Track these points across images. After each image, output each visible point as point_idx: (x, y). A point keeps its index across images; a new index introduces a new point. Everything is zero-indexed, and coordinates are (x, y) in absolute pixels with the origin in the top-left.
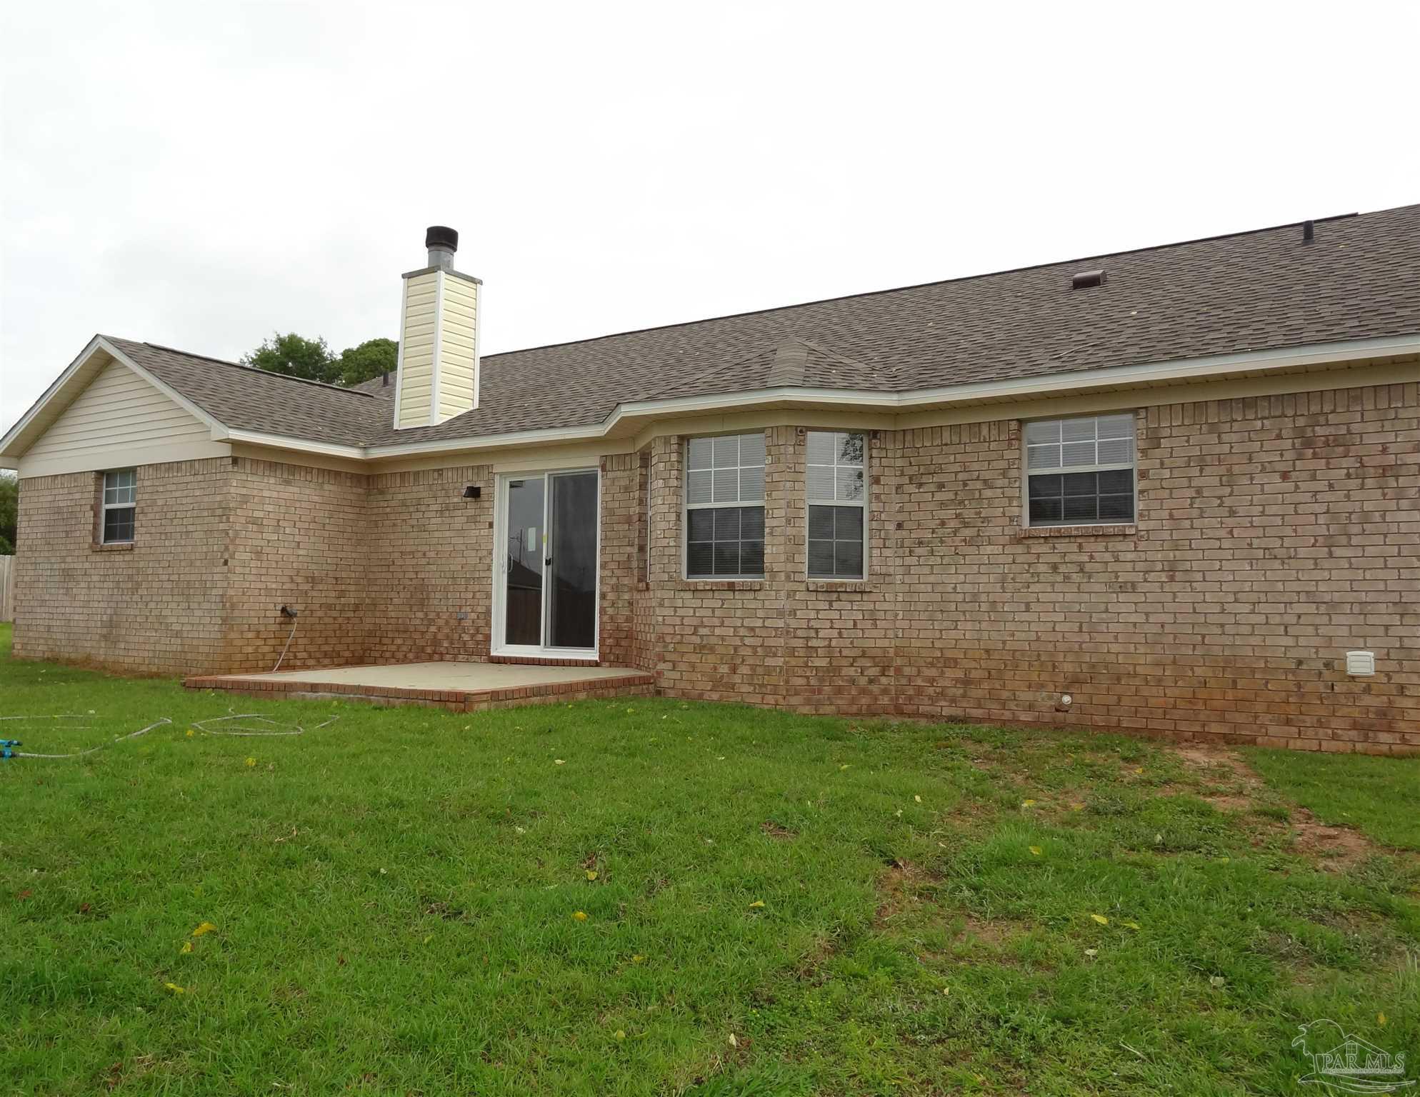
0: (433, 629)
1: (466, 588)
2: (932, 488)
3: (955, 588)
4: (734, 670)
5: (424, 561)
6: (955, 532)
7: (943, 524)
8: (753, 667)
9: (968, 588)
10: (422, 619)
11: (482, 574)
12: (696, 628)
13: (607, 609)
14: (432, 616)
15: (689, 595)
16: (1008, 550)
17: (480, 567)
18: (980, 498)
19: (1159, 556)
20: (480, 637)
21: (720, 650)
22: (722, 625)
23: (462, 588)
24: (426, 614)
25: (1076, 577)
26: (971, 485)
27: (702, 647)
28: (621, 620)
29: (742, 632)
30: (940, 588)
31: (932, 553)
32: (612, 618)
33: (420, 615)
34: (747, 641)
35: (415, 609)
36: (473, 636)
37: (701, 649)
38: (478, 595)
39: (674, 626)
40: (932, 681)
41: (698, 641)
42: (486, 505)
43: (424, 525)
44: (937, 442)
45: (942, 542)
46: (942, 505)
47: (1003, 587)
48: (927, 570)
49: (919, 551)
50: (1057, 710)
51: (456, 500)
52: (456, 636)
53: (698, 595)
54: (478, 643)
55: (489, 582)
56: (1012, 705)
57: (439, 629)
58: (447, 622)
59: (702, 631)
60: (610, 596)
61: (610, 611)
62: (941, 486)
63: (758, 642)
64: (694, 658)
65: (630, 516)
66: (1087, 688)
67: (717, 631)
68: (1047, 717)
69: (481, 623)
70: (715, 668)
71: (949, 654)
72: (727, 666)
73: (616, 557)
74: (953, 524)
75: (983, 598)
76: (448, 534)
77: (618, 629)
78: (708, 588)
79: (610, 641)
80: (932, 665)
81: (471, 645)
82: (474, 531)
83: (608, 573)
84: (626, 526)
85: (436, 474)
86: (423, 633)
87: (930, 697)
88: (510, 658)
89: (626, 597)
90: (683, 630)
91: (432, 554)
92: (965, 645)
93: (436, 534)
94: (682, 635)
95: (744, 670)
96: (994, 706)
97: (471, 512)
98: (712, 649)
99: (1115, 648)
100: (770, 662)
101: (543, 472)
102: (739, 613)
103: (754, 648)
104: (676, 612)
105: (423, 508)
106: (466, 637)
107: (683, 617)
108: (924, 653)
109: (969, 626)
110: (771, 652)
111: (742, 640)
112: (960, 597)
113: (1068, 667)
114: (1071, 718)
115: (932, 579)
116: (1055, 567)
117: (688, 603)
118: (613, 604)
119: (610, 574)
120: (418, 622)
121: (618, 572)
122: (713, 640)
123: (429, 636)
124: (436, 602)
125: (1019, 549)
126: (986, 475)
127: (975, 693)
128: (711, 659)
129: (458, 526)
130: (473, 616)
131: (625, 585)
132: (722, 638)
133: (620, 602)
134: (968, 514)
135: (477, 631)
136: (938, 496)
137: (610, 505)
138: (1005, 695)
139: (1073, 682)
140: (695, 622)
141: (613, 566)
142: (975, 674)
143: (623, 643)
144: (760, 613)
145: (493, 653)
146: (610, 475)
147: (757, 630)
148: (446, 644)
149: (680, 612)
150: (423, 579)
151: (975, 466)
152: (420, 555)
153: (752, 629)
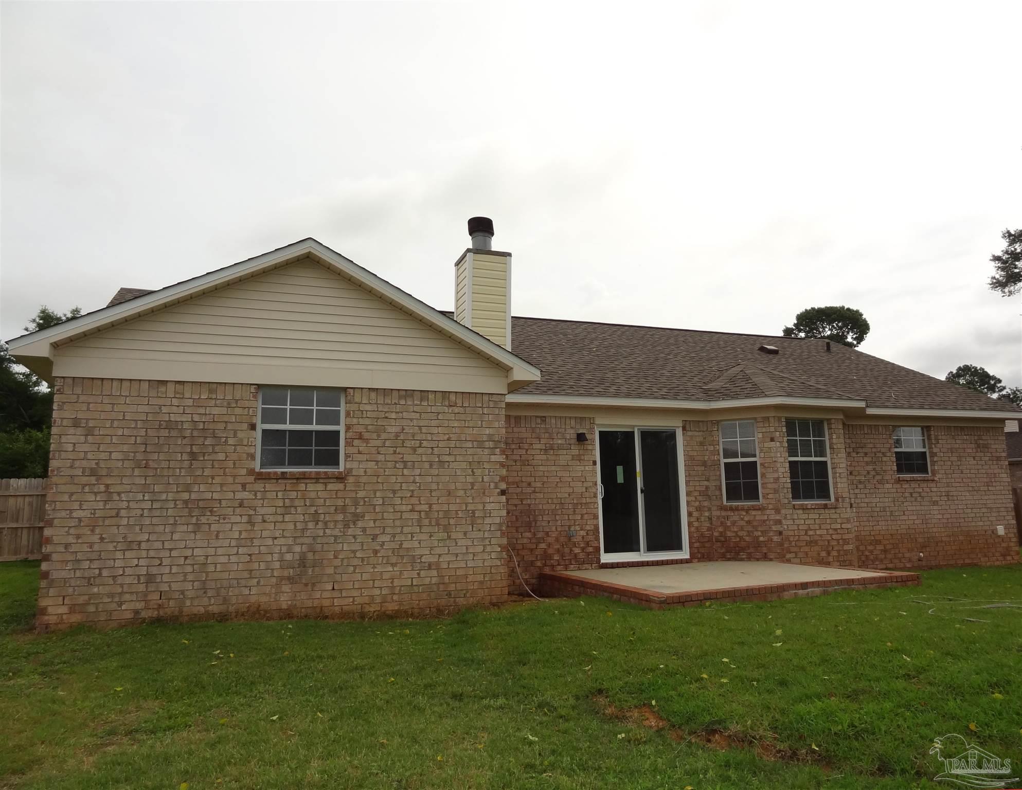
0: (543, 546)
1: (574, 511)
2: (862, 455)
3: (876, 505)
4: (829, 553)
5: (529, 490)
6: (874, 477)
7: (868, 473)
8: (838, 551)
9: (881, 505)
10: (530, 539)
11: (588, 500)
12: (806, 531)
13: (694, 523)
14: (540, 535)
15: (801, 512)
16: (895, 486)
17: (587, 494)
18: (882, 461)
19: (943, 490)
20: (591, 549)
21: (820, 543)
22: (820, 528)
23: (571, 512)
24: (535, 534)
25: (919, 499)
26: (878, 455)
27: (811, 542)
28: (704, 529)
29: (831, 532)
30: (870, 505)
31: (865, 488)
32: (697, 528)
33: (528, 535)
34: (834, 537)
35: (521, 530)
36: (583, 549)
37: (810, 543)
38: (586, 517)
39: (794, 530)
40: (871, 552)
41: (808, 538)
42: (590, 447)
43: (528, 461)
44: (862, 432)
45: (869, 482)
46: (867, 463)
47: (894, 504)
48: (864, 496)
49: (860, 486)
50: (919, 560)
51: (560, 442)
52: (567, 550)
53: (807, 511)
54: (588, 554)
55: (596, 506)
56: (903, 560)
57: (549, 545)
58: (557, 540)
59: (811, 533)
60: (695, 514)
61: (696, 524)
62: (866, 454)
63: (839, 537)
64: (806, 549)
65: (705, 461)
66: (928, 549)
67: (818, 532)
68: (916, 564)
69: (591, 538)
70: (819, 554)
71: (877, 538)
72: (824, 552)
73: (697, 488)
74: (873, 473)
75: (888, 509)
76: (553, 468)
77: (702, 535)
78: (813, 507)
79: (696, 545)
80: (871, 544)
81: (582, 556)
82: (580, 467)
83: (691, 498)
84: (703, 468)
85: (539, 421)
86: (532, 550)
87: (872, 561)
88: (618, 563)
89: (707, 514)
90: (799, 532)
91: (539, 485)
92: (883, 533)
93: (541, 468)
94: (799, 536)
95: (835, 553)
96: (896, 561)
97: (576, 452)
98: (816, 542)
99: (935, 530)
100: (846, 547)
101: (634, 426)
102: (828, 521)
103: (838, 540)
104: (794, 522)
105: (526, 446)
106: (577, 550)
107: (798, 525)
108: (868, 538)
109: (883, 523)
110: (846, 542)
111: (831, 537)
112: (878, 509)
113: (920, 540)
114: (924, 563)
115: (866, 500)
116: (911, 494)
117: (801, 517)
118: (698, 519)
119: (694, 499)
120: (525, 541)
121: (700, 498)
122: (817, 538)
123: (538, 552)
124: (544, 524)
125: (898, 486)
126: (883, 450)
127: (889, 556)
128: (817, 548)
129: (562, 463)
130: (583, 533)
131: (704, 506)
132: (821, 536)
133: (702, 518)
134: (878, 468)
135: (588, 544)
136: (866, 459)
137: (691, 453)
138: (900, 555)
139: (923, 547)
140: (805, 527)
141: (696, 494)
142: (888, 547)
143: (707, 545)
144: (839, 521)
145: (602, 561)
146: (689, 433)
147: (839, 530)
148: (556, 557)
149: (797, 522)
150: (529, 505)
151: (878, 446)
152: (524, 484)
153: (836, 530)
